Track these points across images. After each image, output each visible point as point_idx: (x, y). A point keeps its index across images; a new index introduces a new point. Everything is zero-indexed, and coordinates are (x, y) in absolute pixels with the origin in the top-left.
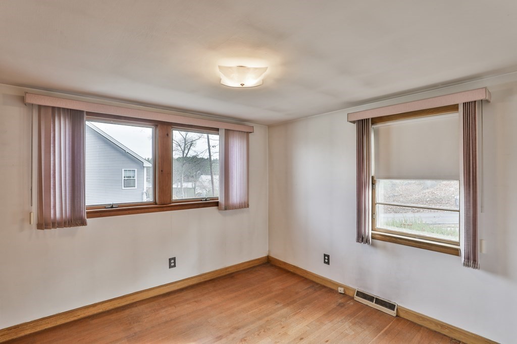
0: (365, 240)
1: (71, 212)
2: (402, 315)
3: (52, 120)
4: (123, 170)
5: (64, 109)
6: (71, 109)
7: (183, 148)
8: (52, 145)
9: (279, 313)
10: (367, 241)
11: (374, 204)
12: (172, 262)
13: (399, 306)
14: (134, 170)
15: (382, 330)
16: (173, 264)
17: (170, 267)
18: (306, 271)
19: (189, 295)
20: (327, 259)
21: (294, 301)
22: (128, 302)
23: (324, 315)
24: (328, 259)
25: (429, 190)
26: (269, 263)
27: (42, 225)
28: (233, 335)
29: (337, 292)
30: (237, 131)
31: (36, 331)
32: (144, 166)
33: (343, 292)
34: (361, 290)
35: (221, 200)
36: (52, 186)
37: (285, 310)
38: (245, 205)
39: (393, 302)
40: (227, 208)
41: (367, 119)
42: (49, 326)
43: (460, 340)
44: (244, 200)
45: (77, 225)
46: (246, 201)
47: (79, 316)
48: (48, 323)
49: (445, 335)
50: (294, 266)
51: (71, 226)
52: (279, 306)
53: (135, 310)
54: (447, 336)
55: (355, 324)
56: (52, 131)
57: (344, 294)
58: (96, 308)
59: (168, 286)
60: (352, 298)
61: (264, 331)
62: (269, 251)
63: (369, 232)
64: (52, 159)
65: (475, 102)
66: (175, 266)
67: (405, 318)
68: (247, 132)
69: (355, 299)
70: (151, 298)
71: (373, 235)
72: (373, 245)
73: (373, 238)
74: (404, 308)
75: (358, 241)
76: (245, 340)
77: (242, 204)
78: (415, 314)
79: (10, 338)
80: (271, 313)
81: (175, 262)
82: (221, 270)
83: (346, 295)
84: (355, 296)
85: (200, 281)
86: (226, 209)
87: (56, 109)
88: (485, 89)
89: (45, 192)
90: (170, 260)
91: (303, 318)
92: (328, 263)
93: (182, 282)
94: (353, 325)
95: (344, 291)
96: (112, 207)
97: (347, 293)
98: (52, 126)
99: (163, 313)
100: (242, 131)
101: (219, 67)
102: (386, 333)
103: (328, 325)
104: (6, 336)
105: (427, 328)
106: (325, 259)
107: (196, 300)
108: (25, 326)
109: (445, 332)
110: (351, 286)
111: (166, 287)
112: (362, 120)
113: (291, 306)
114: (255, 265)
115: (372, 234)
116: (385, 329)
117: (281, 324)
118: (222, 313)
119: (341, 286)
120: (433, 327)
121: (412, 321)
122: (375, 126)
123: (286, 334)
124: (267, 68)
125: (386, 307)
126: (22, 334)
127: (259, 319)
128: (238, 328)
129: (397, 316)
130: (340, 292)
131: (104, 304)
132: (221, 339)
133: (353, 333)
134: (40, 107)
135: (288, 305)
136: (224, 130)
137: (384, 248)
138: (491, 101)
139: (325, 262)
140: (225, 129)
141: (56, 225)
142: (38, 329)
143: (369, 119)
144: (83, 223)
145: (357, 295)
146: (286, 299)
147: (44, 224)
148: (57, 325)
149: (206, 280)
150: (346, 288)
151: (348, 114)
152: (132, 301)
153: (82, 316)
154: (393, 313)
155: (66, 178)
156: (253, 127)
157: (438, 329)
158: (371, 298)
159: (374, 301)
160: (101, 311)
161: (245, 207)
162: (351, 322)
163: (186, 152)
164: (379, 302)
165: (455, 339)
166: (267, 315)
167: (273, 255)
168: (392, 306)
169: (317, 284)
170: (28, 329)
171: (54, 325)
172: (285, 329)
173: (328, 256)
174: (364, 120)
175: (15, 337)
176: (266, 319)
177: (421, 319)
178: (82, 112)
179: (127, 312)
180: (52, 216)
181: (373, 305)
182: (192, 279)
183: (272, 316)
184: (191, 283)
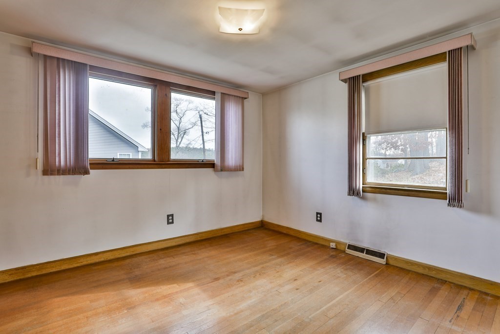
0: (356, 192)
1: (75, 160)
2: (391, 262)
3: (57, 72)
4: (118, 154)
5: (68, 61)
6: (75, 62)
7: (176, 137)
8: (57, 96)
9: (274, 262)
10: (358, 194)
11: (364, 159)
12: (170, 219)
13: (389, 254)
14: (129, 155)
15: (372, 274)
16: (171, 221)
17: (168, 223)
18: (299, 231)
19: (187, 249)
20: (319, 217)
21: (288, 254)
22: (128, 254)
23: (318, 263)
24: (321, 217)
25: (418, 176)
26: (263, 227)
27: (48, 170)
28: (230, 277)
29: (328, 247)
30: (233, 95)
31: (42, 273)
32: (139, 150)
33: (335, 247)
34: (352, 243)
35: (218, 162)
36: (57, 135)
37: (279, 260)
38: (240, 168)
39: (382, 251)
40: (224, 169)
41: (358, 76)
42: (54, 270)
43: (446, 280)
44: (239, 163)
45: (80, 173)
46: (241, 164)
47: (82, 262)
48: (53, 267)
49: (432, 277)
50: (287, 228)
51: (75, 174)
52: (273, 257)
53: (135, 260)
54: (434, 278)
55: (346, 269)
56: (57, 82)
57: (335, 249)
58: (98, 257)
59: (166, 242)
60: (344, 252)
61: (260, 275)
62: (263, 216)
63: (360, 185)
64: (57, 109)
65: (461, 48)
66: (172, 223)
67: (394, 265)
68: (242, 98)
69: (346, 252)
70: (150, 251)
71: (364, 189)
72: (363, 198)
73: (363, 191)
74: (393, 256)
75: (349, 194)
76: (242, 281)
77: (237, 167)
78: (403, 260)
79: (18, 278)
80: (266, 262)
81: (173, 219)
82: (217, 230)
83: (338, 249)
84: (346, 249)
85: (197, 239)
86: (222, 170)
87: (61, 61)
88: (470, 35)
89: (50, 139)
90: (168, 216)
91: (297, 265)
92: (320, 221)
93: (180, 239)
94: (345, 270)
95: (336, 245)
96: (113, 161)
97: (339, 247)
98: (57, 77)
99: (162, 262)
100: (237, 96)
101: (219, 8)
102: (376, 276)
103: (320, 270)
104: (14, 275)
105: (415, 272)
106: (317, 217)
107: (193, 252)
108: (32, 268)
109: (433, 274)
110: (342, 240)
111: (165, 242)
112: (353, 77)
113: (286, 257)
114: (250, 228)
115: (363, 187)
116: (375, 273)
117: (275, 270)
118: (219, 262)
119: (333, 241)
120: (421, 271)
121: (401, 267)
122: (365, 84)
123: (280, 276)
124: (264, 10)
125: (376, 256)
126: (29, 275)
127: (255, 266)
128: (235, 273)
129: (387, 264)
130: (332, 247)
131: (105, 254)
132: (218, 280)
133: (345, 276)
134: (45, 57)
135: (282, 256)
136: (220, 94)
137: (375, 200)
138: (477, 48)
139: (317, 220)
140: (222, 93)
141: (61, 172)
142: (44, 272)
143: (360, 75)
144: (86, 172)
145: (348, 248)
146: (281, 251)
147: (49, 170)
148: (61, 269)
149: (202, 238)
150: (337, 243)
151: (340, 73)
152: (132, 253)
153: (85, 263)
154: (383, 261)
155: (70, 127)
156: (248, 93)
157: (426, 272)
158: (361, 250)
159: (365, 252)
160: (102, 259)
161: (240, 171)
162: (342, 268)
163: (179, 140)
164: (369, 252)
165: (442, 280)
166: (262, 263)
167: (267, 219)
168: (382, 255)
169: (310, 242)
170: (35, 271)
171: (59, 270)
172: (279, 273)
173: (321, 214)
174: (355, 76)
175: (22, 277)
176: (262, 266)
177: (410, 264)
178: (85, 65)
179: (128, 261)
180: (57, 164)
181: (363, 255)
182: (189, 237)
183: (267, 264)
184: (188, 240)
